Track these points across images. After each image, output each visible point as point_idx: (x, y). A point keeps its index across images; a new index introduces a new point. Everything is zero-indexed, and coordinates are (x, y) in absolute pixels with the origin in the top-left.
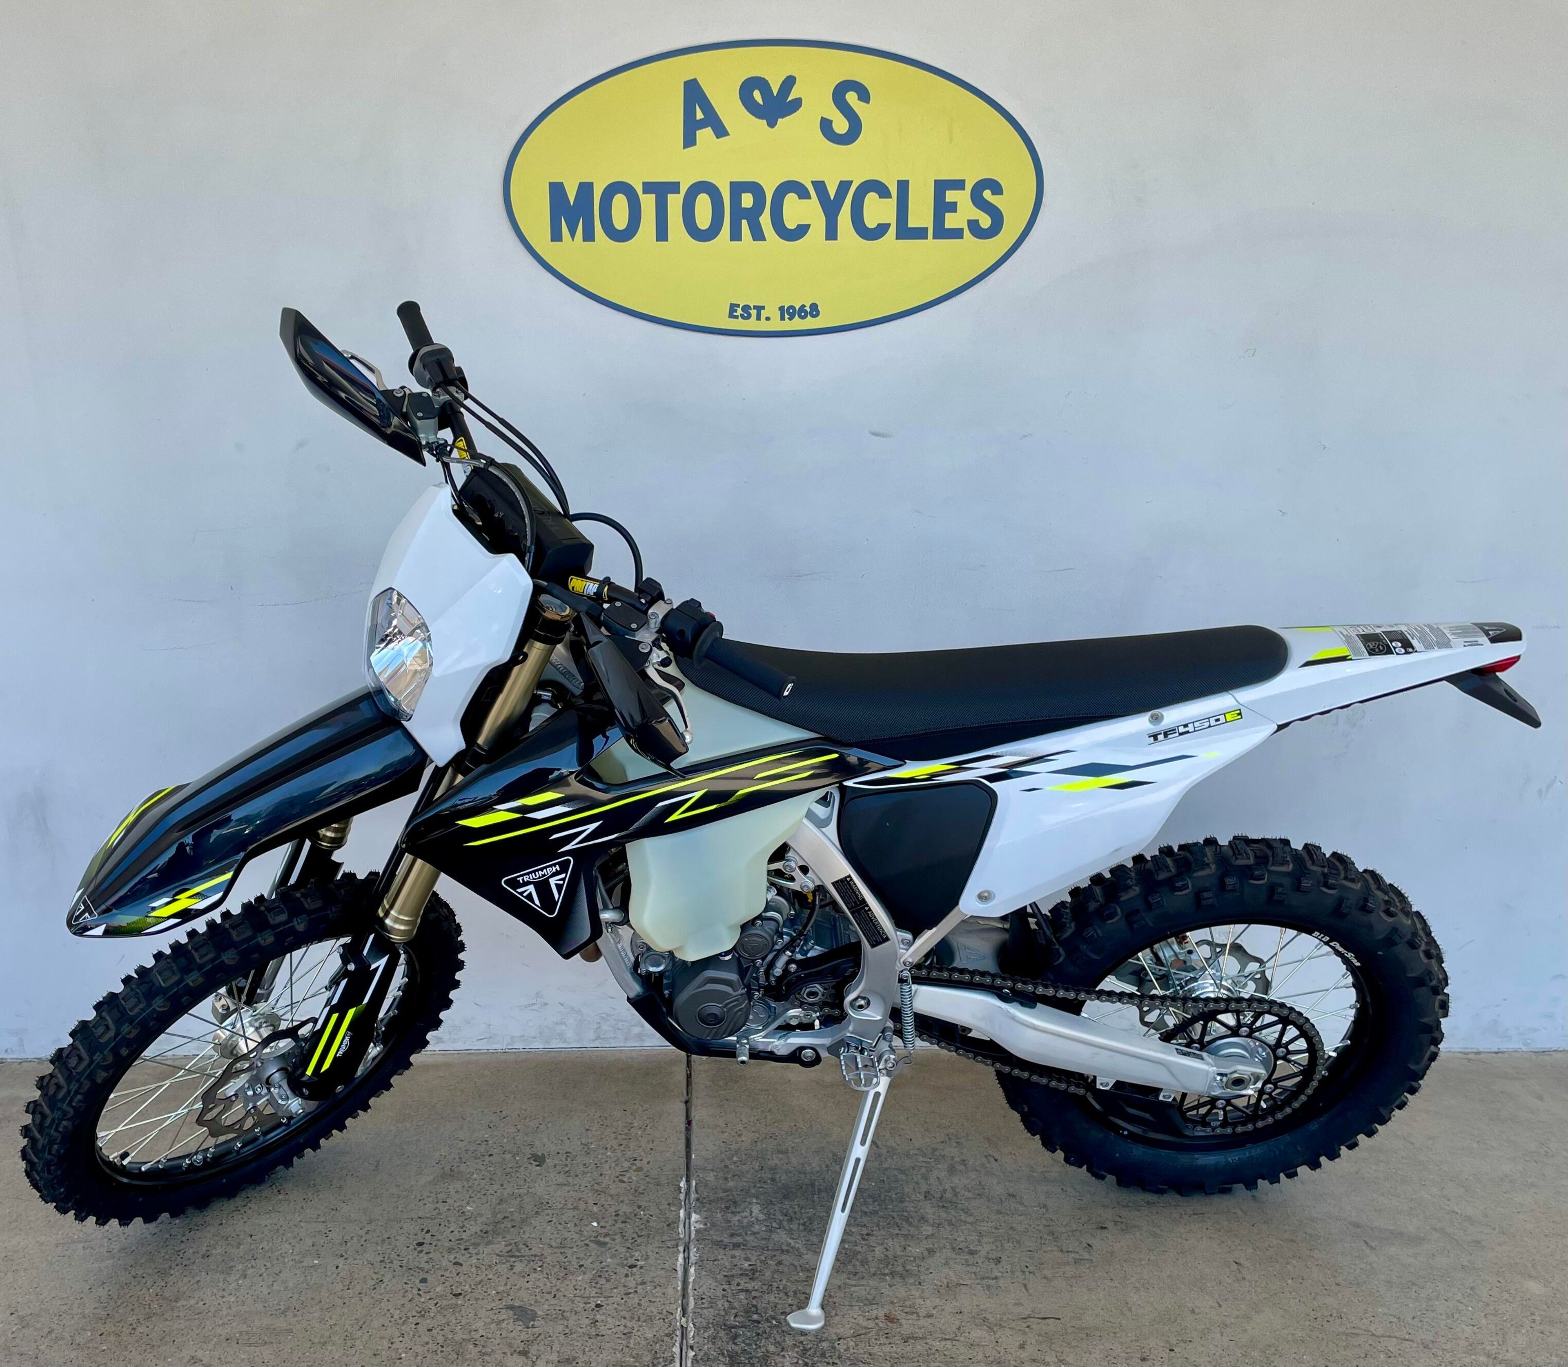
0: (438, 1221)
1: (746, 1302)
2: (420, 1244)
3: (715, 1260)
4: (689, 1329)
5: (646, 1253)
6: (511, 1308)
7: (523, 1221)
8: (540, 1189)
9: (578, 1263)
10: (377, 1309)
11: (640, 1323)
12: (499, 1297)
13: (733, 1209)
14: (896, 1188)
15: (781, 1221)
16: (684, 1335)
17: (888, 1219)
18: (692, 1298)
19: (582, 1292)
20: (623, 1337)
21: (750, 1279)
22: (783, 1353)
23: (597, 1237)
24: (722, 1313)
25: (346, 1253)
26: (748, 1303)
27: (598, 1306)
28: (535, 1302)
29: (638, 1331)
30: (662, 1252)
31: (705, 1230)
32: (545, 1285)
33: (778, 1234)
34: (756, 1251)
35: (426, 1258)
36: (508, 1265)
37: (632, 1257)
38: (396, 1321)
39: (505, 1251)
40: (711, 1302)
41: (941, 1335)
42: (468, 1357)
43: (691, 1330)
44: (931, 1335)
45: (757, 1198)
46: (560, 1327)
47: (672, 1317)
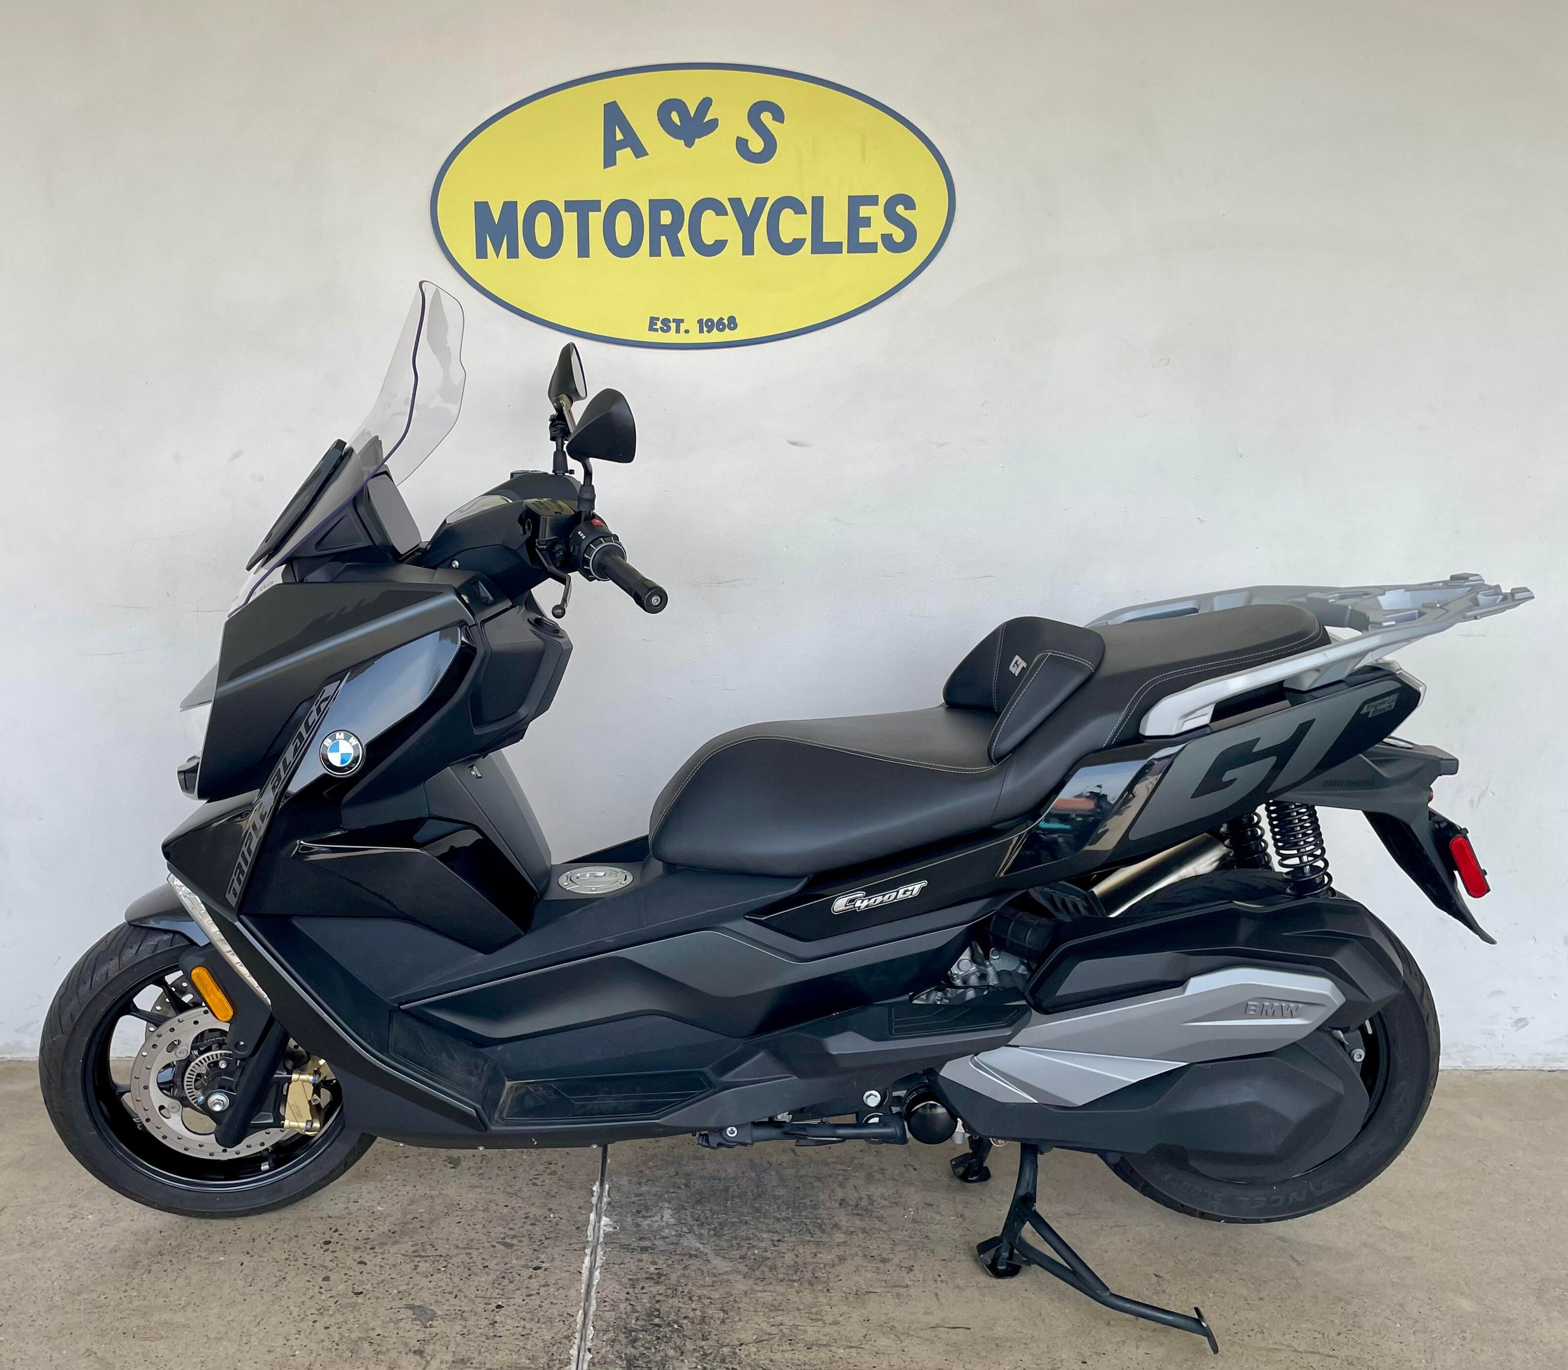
0: (346, 1221)
1: (648, 1305)
2: (327, 1243)
3: (621, 1264)
4: (589, 1332)
5: (552, 1255)
6: (411, 1307)
7: (432, 1221)
8: (451, 1191)
9: (482, 1264)
10: (276, 1307)
11: (539, 1325)
12: (400, 1296)
13: (644, 1213)
14: (811, 1195)
15: (692, 1226)
16: (583, 1338)
17: (800, 1225)
18: (594, 1302)
19: (484, 1292)
20: (521, 1338)
21: (655, 1283)
22: (681, 1358)
23: (504, 1238)
24: (624, 1316)
25: (252, 1250)
26: (651, 1307)
27: (499, 1307)
28: (435, 1302)
29: (537, 1332)
30: (569, 1254)
31: (614, 1233)
32: (448, 1285)
33: (688, 1239)
34: (664, 1255)
35: (330, 1258)
36: (412, 1265)
37: (538, 1258)
38: (294, 1318)
39: (410, 1251)
40: (613, 1306)
41: (844, 1343)
42: (362, 1355)
43: (590, 1334)
44: (836, 1342)
45: (669, 1202)
46: (458, 1328)
47: (572, 1319)
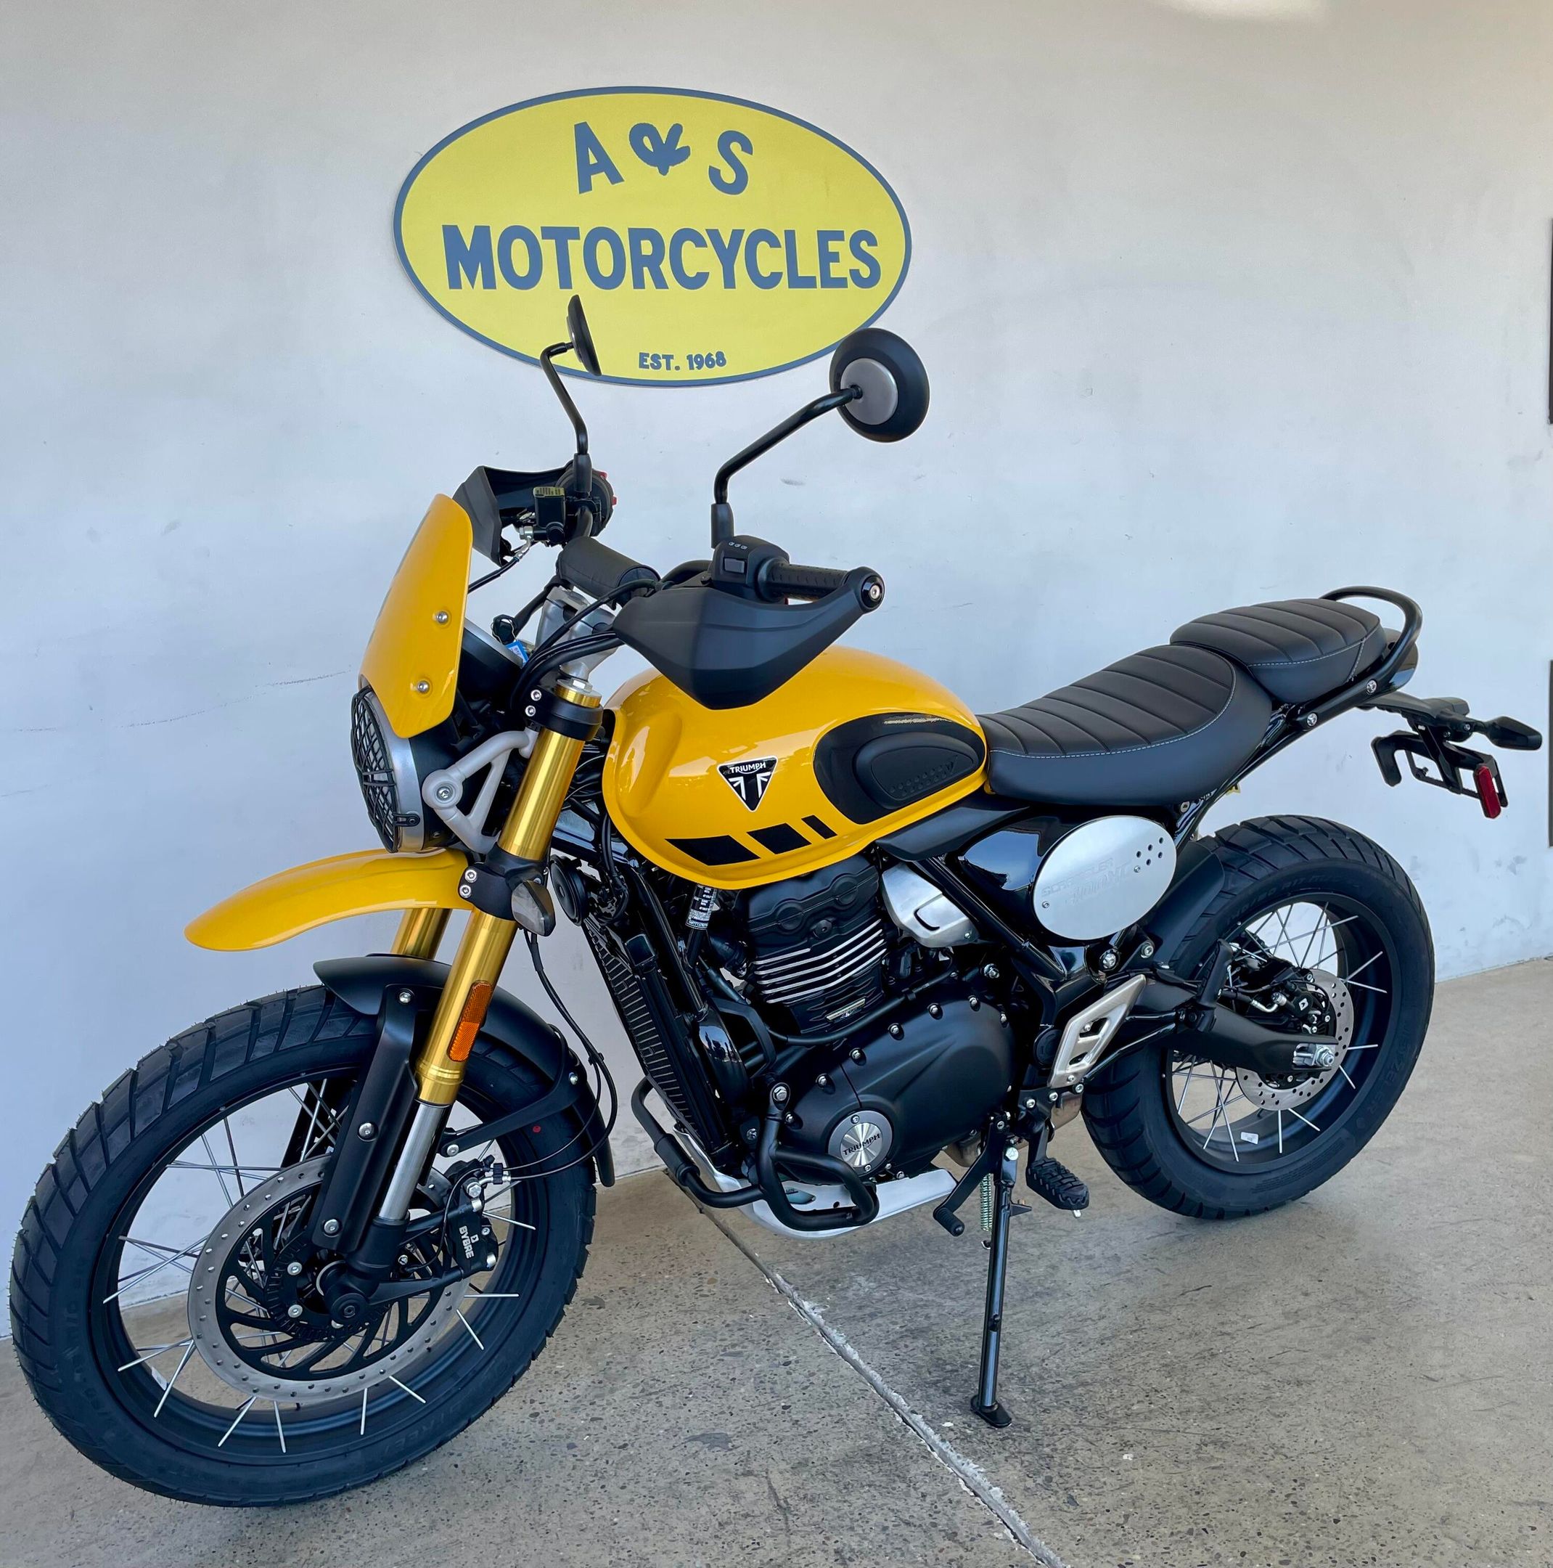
0: (533, 1389)
2: (534, 1415)
3: (864, 1334)
4: (896, 1398)
5: (791, 1347)
6: (695, 1439)
7: (631, 1360)
8: (622, 1328)
9: (728, 1378)
11: (844, 1408)
12: (672, 1434)
13: (839, 1286)
15: (896, 1283)
16: (894, 1405)
18: (872, 1373)
19: (757, 1401)
20: (837, 1425)
21: (913, 1338)
23: (724, 1350)
24: (916, 1374)
25: (454, 1450)
27: (784, 1408)
28: (715, 1425)
29: (847, 1415)
30: (805, 1343)
31: (828, 1312)
32: (712, 1407)
33: (904, 1294)
34: (896, 1314)
35: (553, 1425)
36: (653, 1403)
37: (778, 1355)
38: (574, 1491)
39: (637, 1392)
40: (894, 1369)
43: (897, 1400)
44: (1119, 1332)
45: (854, 1271)
46: (766, 1439)
47: (869, 1393)
